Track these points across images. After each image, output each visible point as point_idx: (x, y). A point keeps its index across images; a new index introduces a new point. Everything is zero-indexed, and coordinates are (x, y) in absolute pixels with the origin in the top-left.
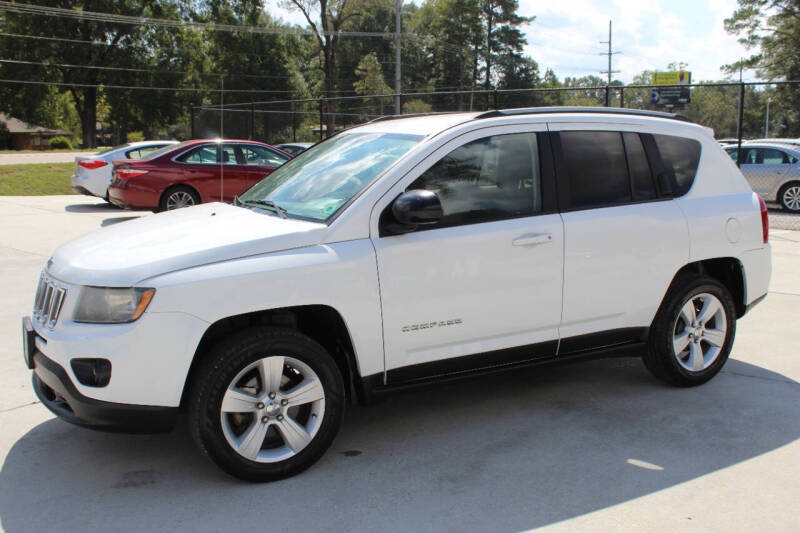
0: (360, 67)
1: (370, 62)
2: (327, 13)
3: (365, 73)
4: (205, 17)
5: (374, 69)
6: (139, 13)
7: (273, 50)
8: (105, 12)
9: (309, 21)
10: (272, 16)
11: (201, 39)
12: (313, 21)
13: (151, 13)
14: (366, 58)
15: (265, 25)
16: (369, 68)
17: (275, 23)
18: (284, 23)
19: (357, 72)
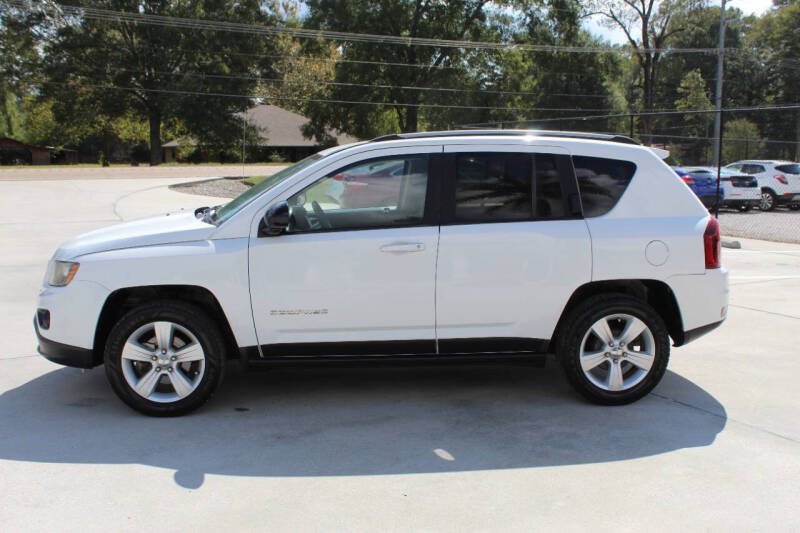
0: (682, 85)
1: (693, 78)
2: (649, 29)
3: (688, 91)
4: (522, 39)
5: (697, 87)
6: (460, 36)
7: (591, 68)
8: (428, 37)
9: (630, 38)
10: (593, 34)
11: (520, 59)
12: (633, 38)
13: (471, 36)
14: (690, 75)
15: (584, 43)
16: (693, 85)
17: (596, 41)
18: (604, 41)
19: (679, 90)
